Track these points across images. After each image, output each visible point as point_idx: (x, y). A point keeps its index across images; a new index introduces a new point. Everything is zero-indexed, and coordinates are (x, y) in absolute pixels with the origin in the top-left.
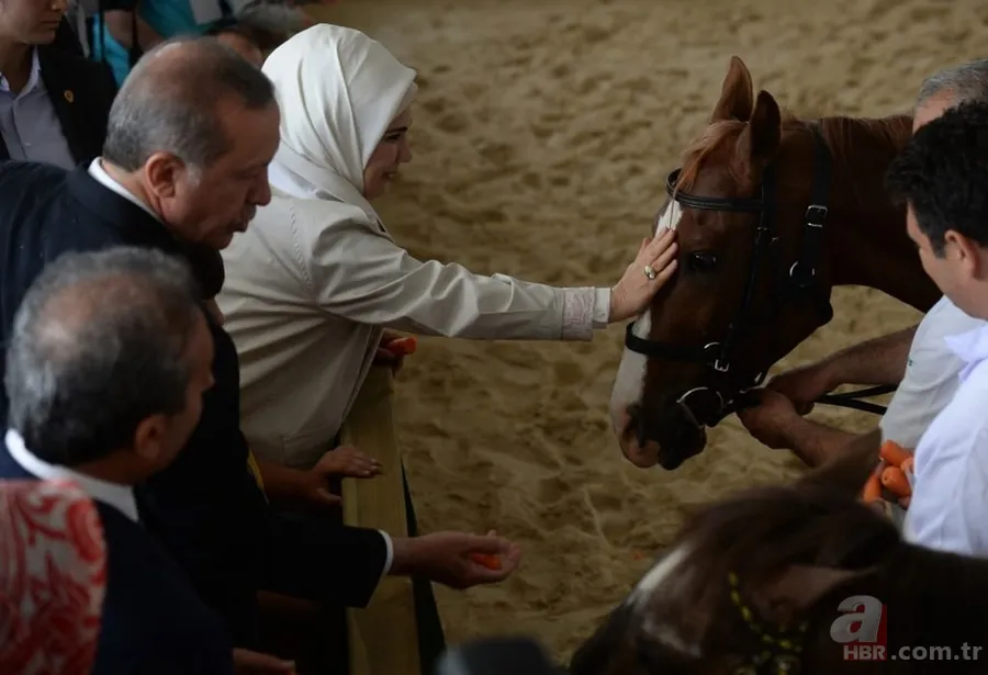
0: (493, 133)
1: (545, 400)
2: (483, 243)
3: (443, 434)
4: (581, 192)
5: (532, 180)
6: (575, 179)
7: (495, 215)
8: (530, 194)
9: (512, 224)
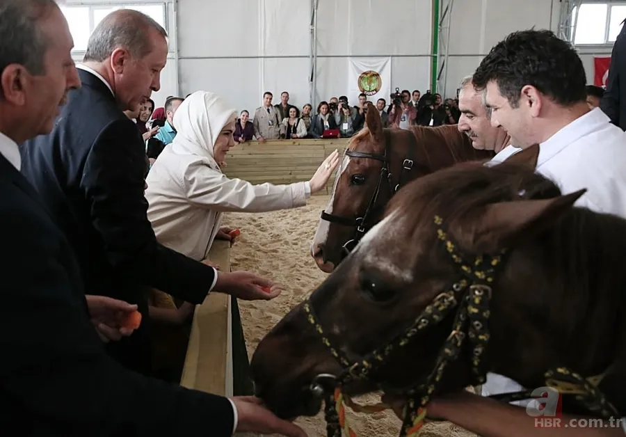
0: (275, 232)
1: (290, 299)
2: (271, 258)
3: (255, 308)
4: (302, 247)
5: (287, 243)
6: (300, 243)
7: (275, 251)
8: (285, 247)
9: (280, 253)
